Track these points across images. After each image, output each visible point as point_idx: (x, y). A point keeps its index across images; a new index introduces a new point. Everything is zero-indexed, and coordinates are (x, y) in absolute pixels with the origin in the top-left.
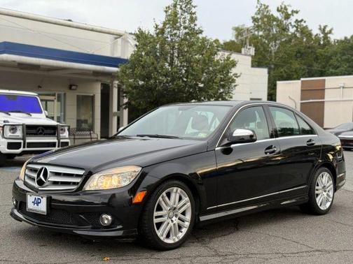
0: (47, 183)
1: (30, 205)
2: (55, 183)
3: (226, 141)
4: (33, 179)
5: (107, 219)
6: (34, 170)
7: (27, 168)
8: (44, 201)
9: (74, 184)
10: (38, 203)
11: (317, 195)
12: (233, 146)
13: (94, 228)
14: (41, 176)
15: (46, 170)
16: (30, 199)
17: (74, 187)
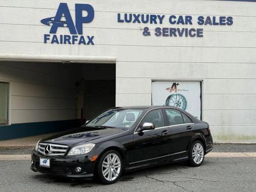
0: (50, 152)
1: (42, 163)
2: (54, 152)
3: (140, 129)
4: (43, 150)
5: (79, 169)
6: (43, 146)
7: (39, 145)
8: (48, 161)
9: (63, 152)
10: (45, 162)
11: (194, 157)
12: (143, 131)
13: (73, 174)
14: (47, 149)
15: (49, 146)
16: (42, 160)
17: (63, 154)
